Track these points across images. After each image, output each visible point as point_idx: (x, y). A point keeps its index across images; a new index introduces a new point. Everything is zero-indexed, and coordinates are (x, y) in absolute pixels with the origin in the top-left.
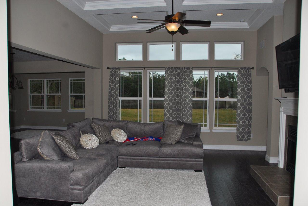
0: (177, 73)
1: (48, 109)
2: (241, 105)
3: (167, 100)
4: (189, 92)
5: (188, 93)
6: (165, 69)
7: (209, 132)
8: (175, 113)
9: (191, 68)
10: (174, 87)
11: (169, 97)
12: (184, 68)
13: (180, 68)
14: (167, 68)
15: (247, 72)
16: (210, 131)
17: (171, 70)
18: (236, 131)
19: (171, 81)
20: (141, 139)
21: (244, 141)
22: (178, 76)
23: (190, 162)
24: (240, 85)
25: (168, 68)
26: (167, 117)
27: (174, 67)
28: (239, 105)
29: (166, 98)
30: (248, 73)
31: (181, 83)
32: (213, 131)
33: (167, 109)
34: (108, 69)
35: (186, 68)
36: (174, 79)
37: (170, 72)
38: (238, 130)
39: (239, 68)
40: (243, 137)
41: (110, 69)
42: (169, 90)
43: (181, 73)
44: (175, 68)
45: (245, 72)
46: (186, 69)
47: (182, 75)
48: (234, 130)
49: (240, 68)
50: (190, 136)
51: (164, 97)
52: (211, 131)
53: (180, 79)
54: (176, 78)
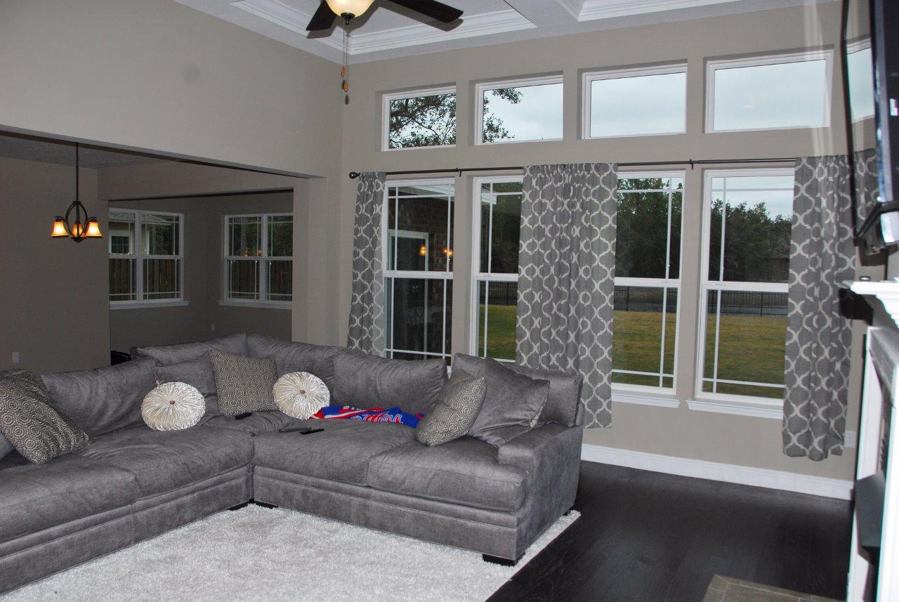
0: (559, 184)
1: (270, 302)
2: (806, 309)
3: (528, 284)
4: (604, 254)
5: (601, 260)
6: (521, 171)
7: (677, 407)
8: (549, 331)
9: (611, 167)
10: (549, 235)
11: (531, 272)
12: (588, 167)
13: (571, 169)
14: (528, 169)
15: (836, 176)
16: (680, 405)
17: (543, 176)
18: (780, 415)
19: (540, 213)
20: (360, 414)
21: (811, 458)
22: (566, 194)
23: (468, 522)
24: (805, 228)
25: (531, 169)
26: (522, 341)
27: (552, 166)
28: (798, 308)
29: (526, 276)
30: (839, 177)
31: (572, 221)
32: (692, 406)
33: (525, 316)
34: (353, 178)
35: (593, 167)
36: (549, 206)
37: (537, 182)
38: (787, 409)
39: (800, 158)
40: (807, 440)
41: (358, 178)
42: (532, 246)
43: (574, 187)
44: (554, 167)
45: (829, 175)
46: (593, 171)
47: (578, 193)
48: (772, 409)
49: (804, 161)
50: (510, 420)
51: (516, 271)
52: (684, 406)
53: (571, 205)
54: (555, 205)
